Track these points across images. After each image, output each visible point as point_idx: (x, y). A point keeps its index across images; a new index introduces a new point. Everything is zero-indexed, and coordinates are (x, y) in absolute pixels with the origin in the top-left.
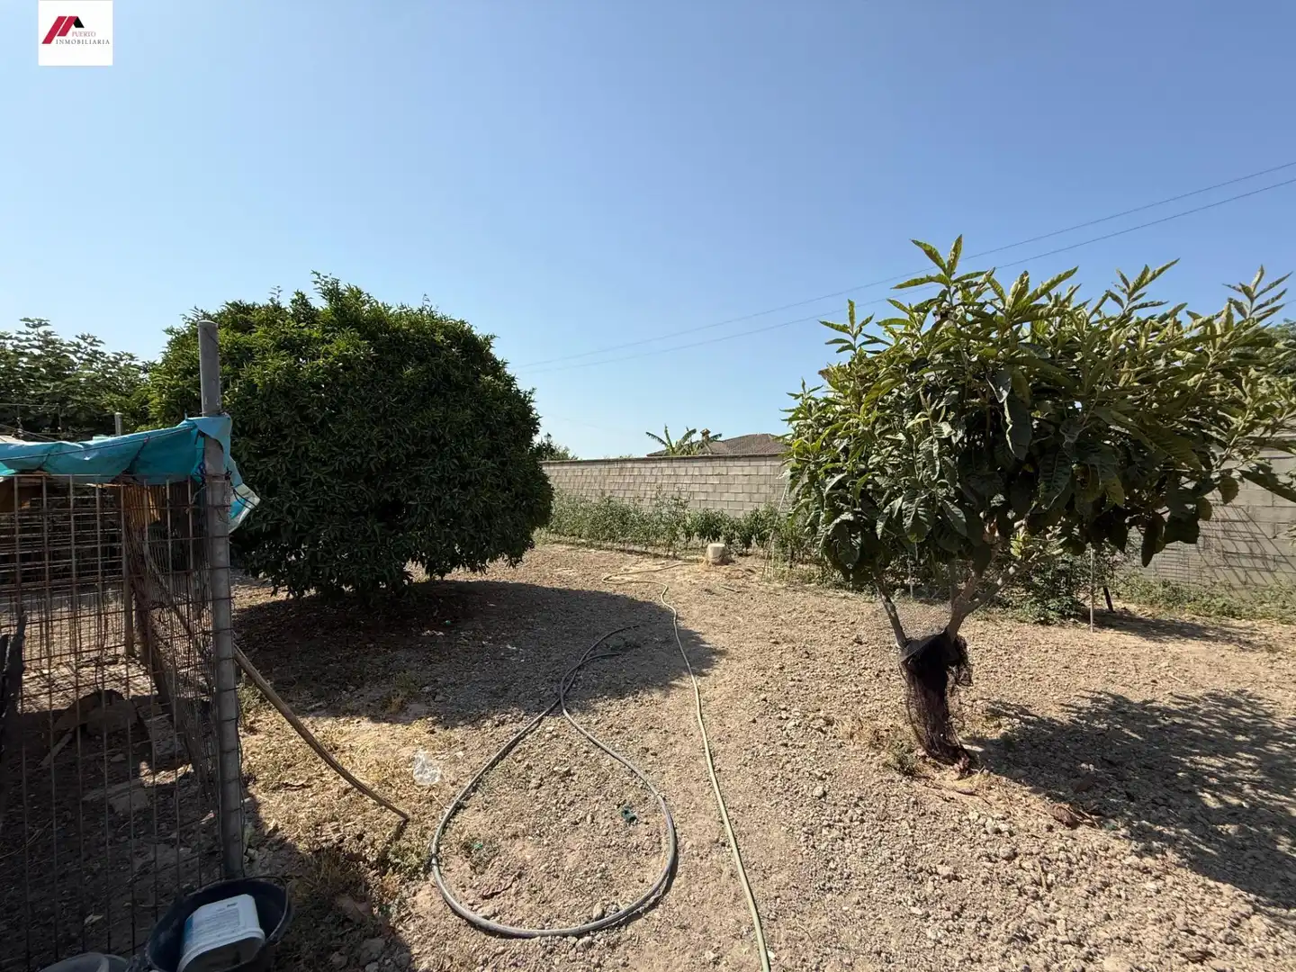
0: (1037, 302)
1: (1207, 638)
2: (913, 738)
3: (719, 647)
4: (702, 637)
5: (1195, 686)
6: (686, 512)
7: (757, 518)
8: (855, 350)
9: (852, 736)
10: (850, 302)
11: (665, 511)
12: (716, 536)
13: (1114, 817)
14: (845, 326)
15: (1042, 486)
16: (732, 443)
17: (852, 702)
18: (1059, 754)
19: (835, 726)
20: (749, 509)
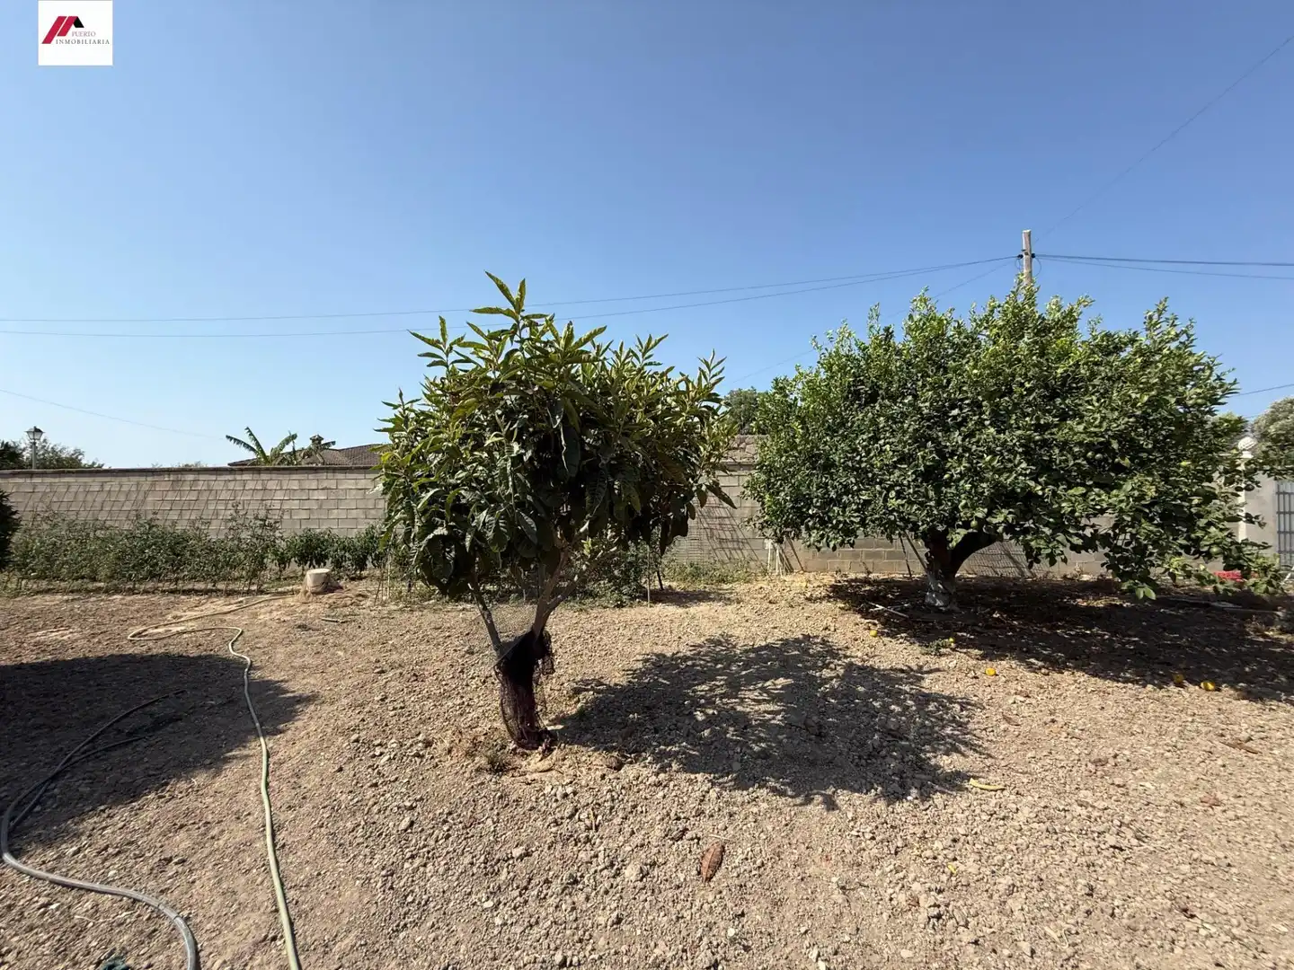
0: (582, 348)
1: (710, 600)
2: (507, 734)
3: (308, 693)
4: (284, 685)
5: (700, 636)
6: (277, 534)
7: (371, 537)
8: (447, 366)
9: (450, 751)
10: (441, 318)
11: (245, 535)
12: (320, 560)
13: (644, 751)
14: (438, 341)
15: (588, 498)
16: (351, 452)
17: (455, 716)
18: (617, 711)
19: (434, 745)
20: (363, 527)
